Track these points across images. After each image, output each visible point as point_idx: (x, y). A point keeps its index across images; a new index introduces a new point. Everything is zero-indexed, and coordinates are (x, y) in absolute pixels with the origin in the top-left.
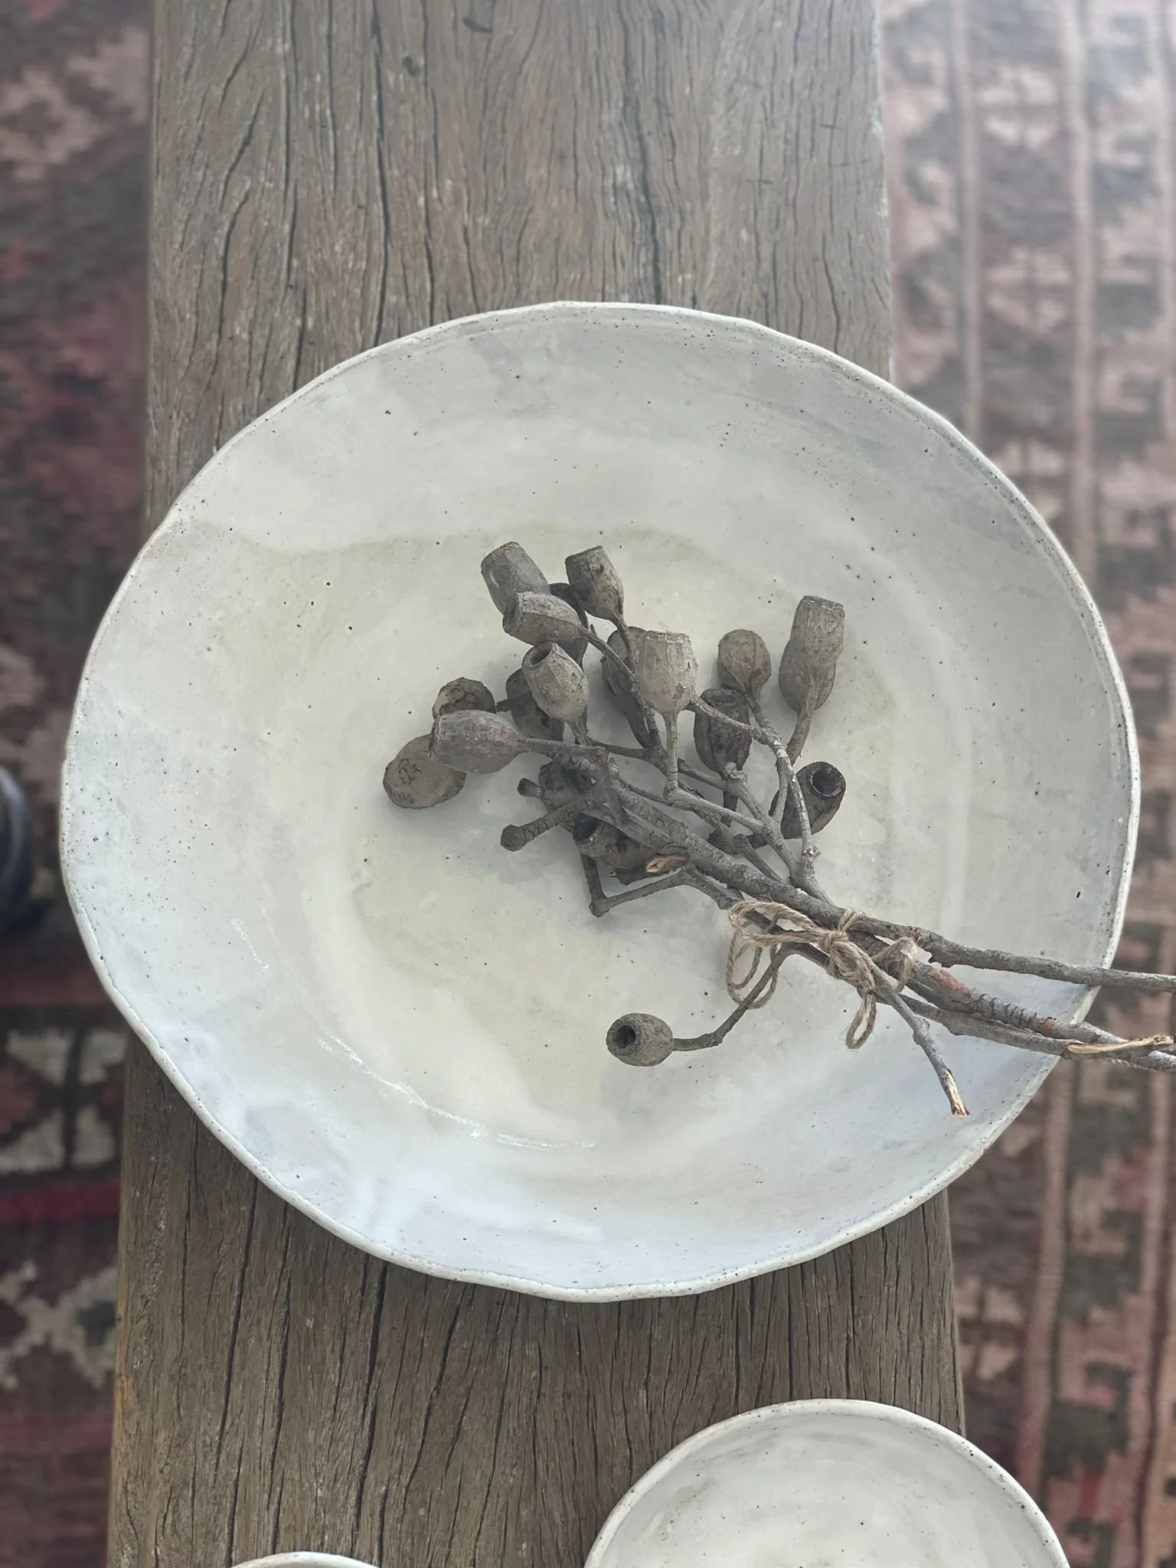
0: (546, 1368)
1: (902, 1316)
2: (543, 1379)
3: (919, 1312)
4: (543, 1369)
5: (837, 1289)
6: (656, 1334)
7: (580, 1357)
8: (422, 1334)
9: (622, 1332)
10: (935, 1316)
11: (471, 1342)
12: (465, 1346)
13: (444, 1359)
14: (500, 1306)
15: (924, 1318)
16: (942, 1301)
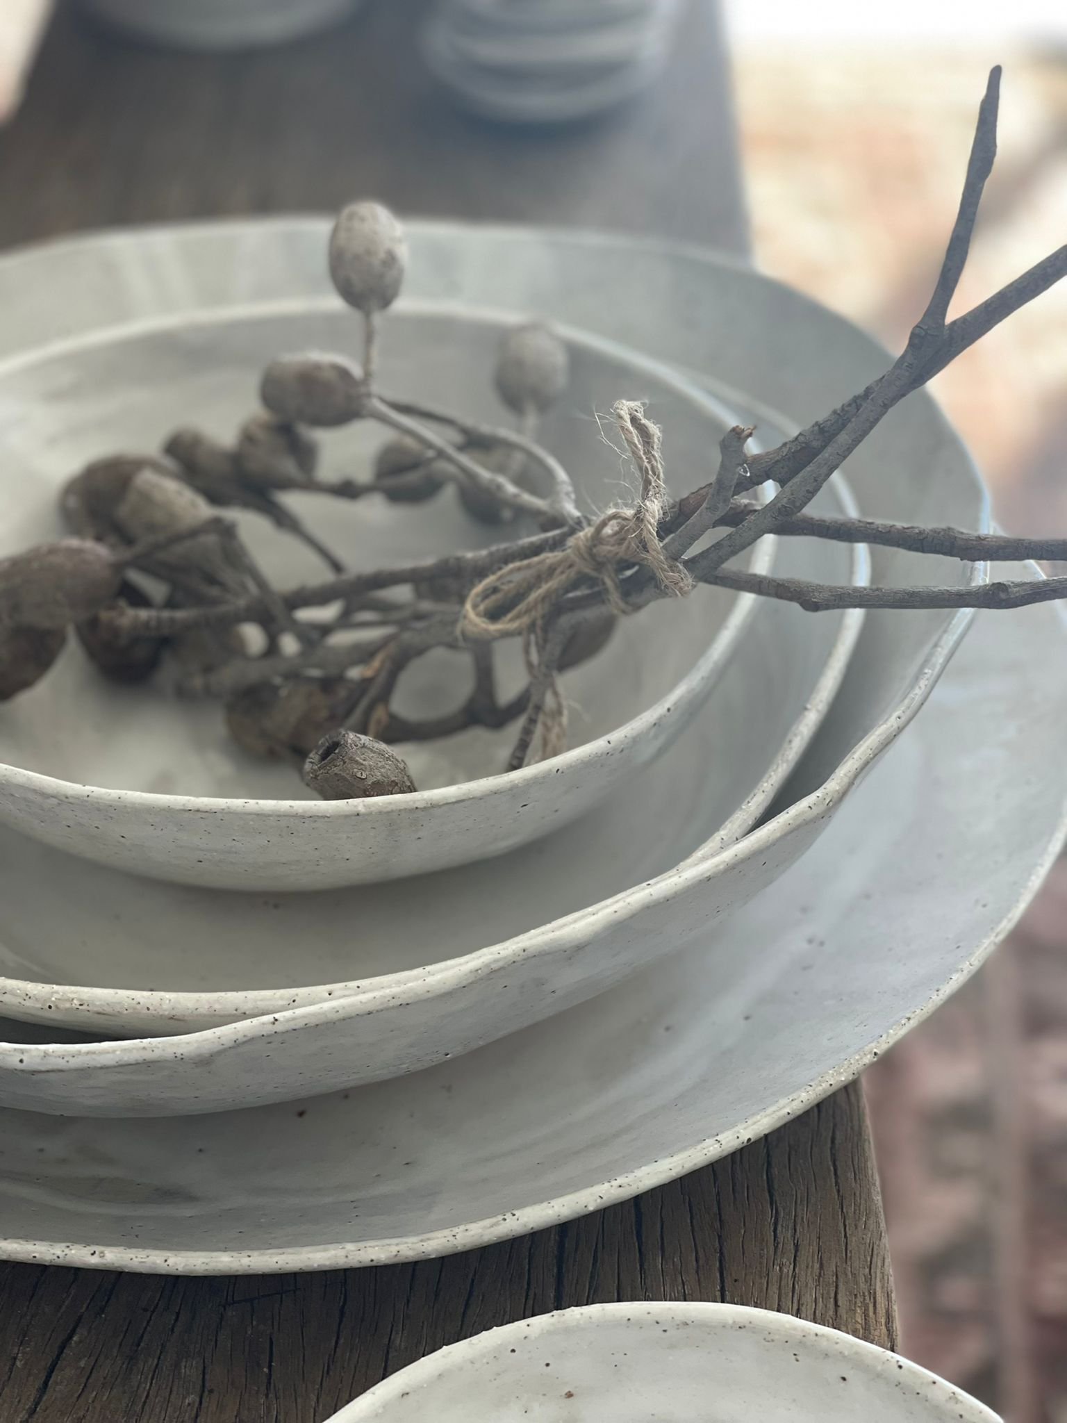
0: (211, 1391)
1: (803, 1300)
2: (204, 1404)
3: (832, 1295)
4: (206, 1393)
5: (697, 1272)
6: (398, 1342)
7: (270, 1375)
8: (16, 1351)
9: (342, 1341)
10: (859, 1300)
11: (93, 1359)
12: (82, 1364)
13: (46, 1384)
14: (149, 1314)
15: (840, 1303)
16: (869, 1279)
